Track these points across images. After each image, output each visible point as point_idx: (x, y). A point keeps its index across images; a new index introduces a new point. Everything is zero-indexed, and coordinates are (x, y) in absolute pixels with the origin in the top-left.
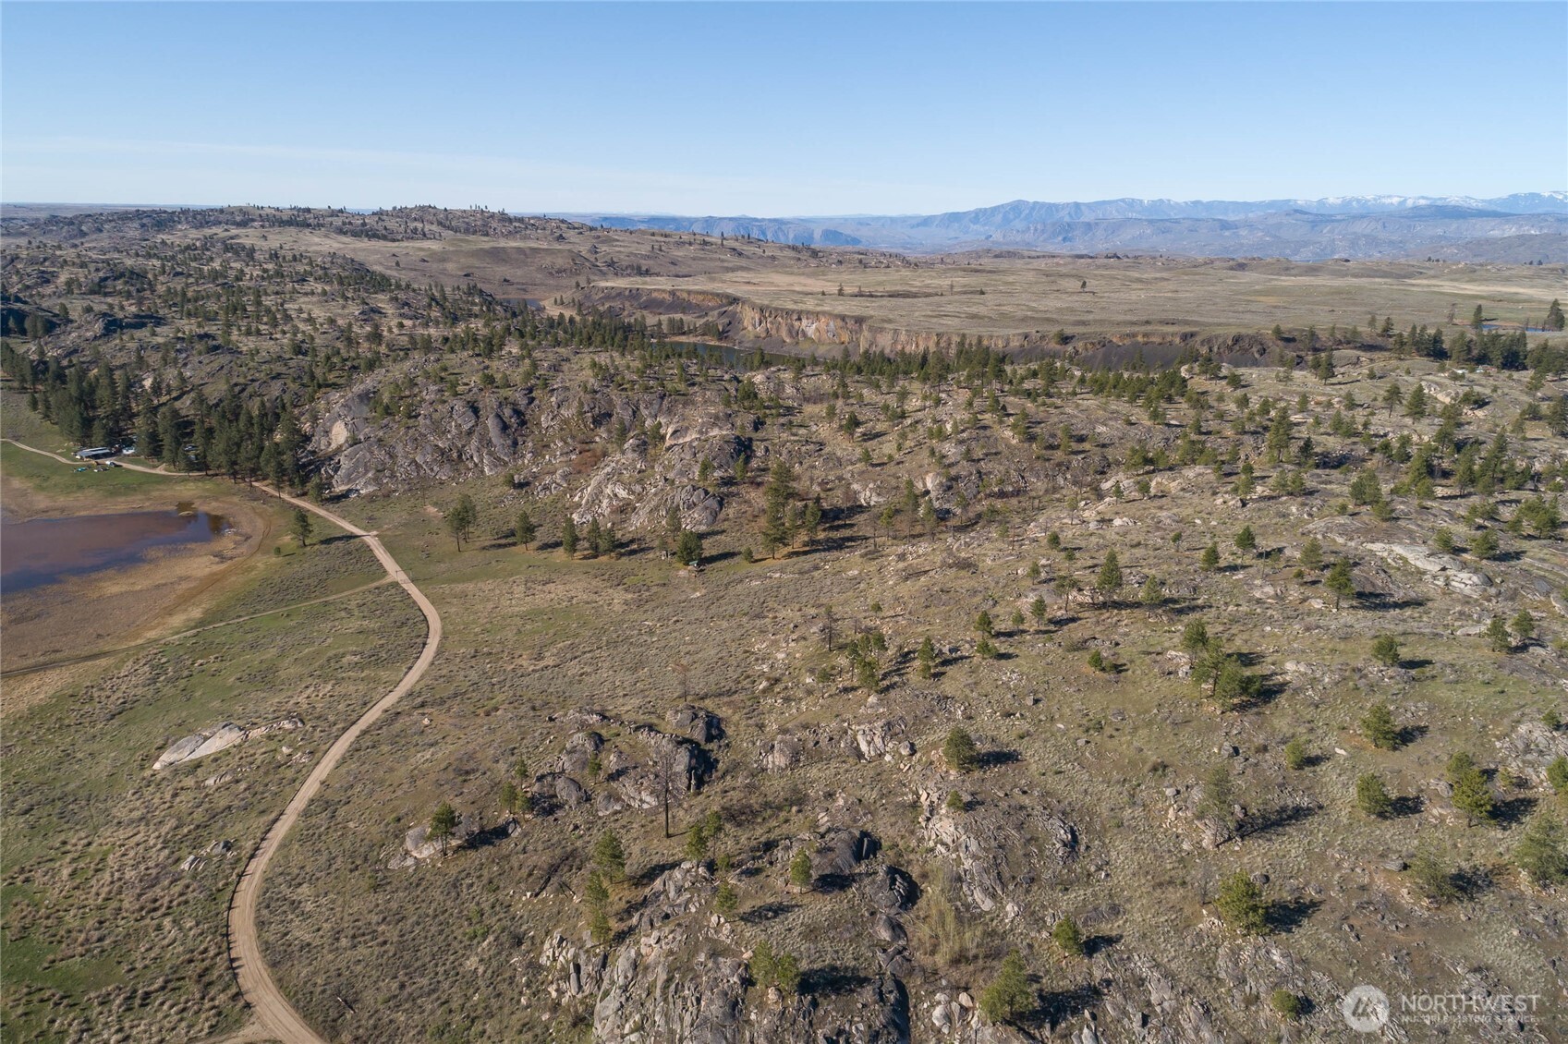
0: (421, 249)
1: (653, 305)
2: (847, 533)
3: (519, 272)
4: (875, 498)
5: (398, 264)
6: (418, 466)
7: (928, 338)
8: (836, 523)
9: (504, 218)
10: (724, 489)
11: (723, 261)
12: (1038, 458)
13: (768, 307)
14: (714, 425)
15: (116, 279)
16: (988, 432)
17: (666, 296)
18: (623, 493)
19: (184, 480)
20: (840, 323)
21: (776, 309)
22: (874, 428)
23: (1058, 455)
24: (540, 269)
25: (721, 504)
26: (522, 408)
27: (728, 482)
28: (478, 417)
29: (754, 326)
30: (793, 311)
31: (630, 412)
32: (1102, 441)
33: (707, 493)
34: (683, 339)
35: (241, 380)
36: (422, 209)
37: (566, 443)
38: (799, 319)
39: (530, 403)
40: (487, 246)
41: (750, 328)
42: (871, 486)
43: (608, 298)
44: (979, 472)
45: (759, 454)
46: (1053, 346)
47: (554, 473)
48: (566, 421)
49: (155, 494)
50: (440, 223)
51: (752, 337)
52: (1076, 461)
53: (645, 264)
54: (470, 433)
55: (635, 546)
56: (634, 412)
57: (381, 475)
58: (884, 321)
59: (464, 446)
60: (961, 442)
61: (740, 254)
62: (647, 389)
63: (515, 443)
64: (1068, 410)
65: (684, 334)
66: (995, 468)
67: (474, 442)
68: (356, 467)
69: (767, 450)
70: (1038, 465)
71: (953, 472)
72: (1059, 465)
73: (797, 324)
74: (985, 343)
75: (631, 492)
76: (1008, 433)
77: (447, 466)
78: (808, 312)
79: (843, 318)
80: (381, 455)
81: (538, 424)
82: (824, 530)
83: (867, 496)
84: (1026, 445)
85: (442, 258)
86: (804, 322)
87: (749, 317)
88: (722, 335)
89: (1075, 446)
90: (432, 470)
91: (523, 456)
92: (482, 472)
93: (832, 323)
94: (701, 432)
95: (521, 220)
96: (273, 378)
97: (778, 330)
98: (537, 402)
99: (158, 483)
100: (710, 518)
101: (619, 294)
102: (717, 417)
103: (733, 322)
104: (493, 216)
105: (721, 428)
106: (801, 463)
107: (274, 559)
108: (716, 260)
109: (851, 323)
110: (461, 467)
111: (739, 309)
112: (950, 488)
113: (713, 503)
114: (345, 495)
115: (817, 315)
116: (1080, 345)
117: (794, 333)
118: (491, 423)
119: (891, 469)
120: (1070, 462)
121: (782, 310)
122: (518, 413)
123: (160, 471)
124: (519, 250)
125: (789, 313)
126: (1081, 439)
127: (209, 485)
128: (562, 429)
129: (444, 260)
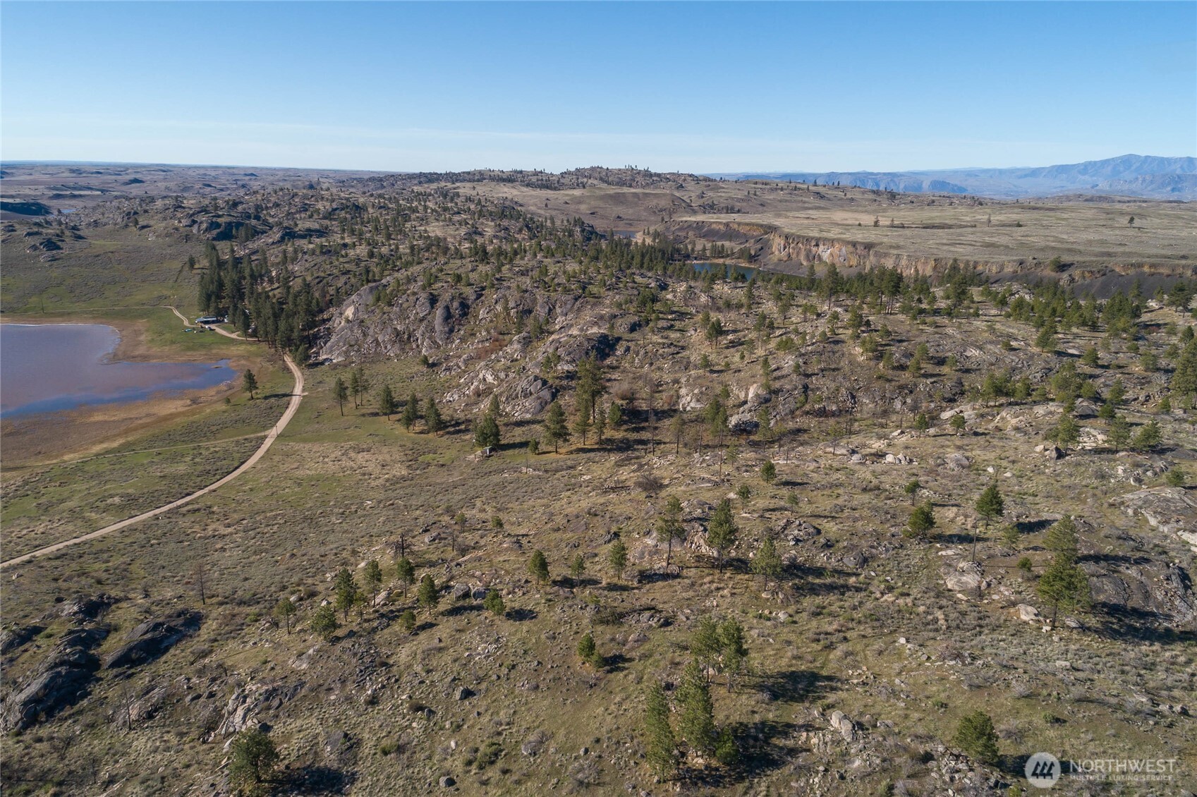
0: (567, 195)
1: (710, 234)
2: (645, 435)
3: (631, 211)
4: (692, 405)
5: (546, 205)
6: (378, 344)
7: (926, 263)
8: (642, 425)
9: (647, 174)
10: (564, 382)
11: (805, 202)
12: (879, 378)
13: (793, 234)
14: (596, 323)
15: (342, 209)
16: (836, 348)
17: (721, 227)
18: (490, 379)
19: (242, 343)
20: (851, 248)
21: (799, 237)
22: (744, 337)
23: (906, 377)
24: (647, 209)
25: (554, 396)
26: (470, 302)
27: (570, 376)
28: (432, 308)
29: (780, 251)
30: (812, 238)
31: (547, 310)
32: (968, 365)
33: (545, 383)
34: (721, 261)
35: (322, 275)
36: (593, 169)
37: (489, 332)
38: (817, 245)
39: (477, 299)
40: (612, 192)
41: (777, 253)
42: (696, 391)
43: (681, 229)
44: (806, 388)
45: (618, 353)
46: (1048, 273)
47: (460, 357)
48: (496, 316)
49: (214, 351)
50: (601, 179)
51: (776, 260)
52: (924, 385)
53: (738, 205)
54: (421, 320)
55: (463, 427)
56: (550, 310)
57: (351, 349)
58: (891, 247)
59: (414, 330)
60: (802, 355)
61: (822, 197)
62: (567, 291)
63: (451, 331)
64: (950, 331)
65: (723, 257)
66: (824, 385)
67: (422, 328)
68: (338, 341)
69: (628, 349)
70: (876, 385)
71: (777, 385)
72: (901, 387)
73: (814, 249)
74: (980, 268)
75: (497, 377)
76: (859, 350)
77: (397, 345)
78: (825, 240)
79: (854, 244)
80: (358, 333)
81: (477, 316)
82: (626, 431)
83: (689, 401)
84: (872, 363)
85: (579, 201)
86: (821, 247)
87: (777, 242)
88: (752, 258)
89: (928, 367)
90: (386, 348)
91: (452, 342)
92: (420, 352)
93: (844, 249)
94: (581, 330)
95: (659, 175)
96: (343, 274)
97: (798, 254)
98: (483, 298)
99: (225, 343)
100: (539, 407)
101: (690, 226)
102: (602, 317)
103: (764, 247)
104: (639, 172)
105: (600, 327)
106: (651, 364)
107: (224, 407)
108: (799, 202)
109: (860, 249)
110: (407, 347)
111: (772, 237)
112: (767, 401)
113: (546, 394)
114: (322, 363)
115: (832, 242)
116: (1077, 273)
117: (811, 257)
118: (439, 312)
119: (726, 377)
120: (916, 385)
121: (804, 237)
122: (464, 306)
123: (234, 336)
124: (635, 195)
125: (808, 240)
126: (941, 362)
127: (253, 348)
128: (491, 321)
129: (580, 203)
